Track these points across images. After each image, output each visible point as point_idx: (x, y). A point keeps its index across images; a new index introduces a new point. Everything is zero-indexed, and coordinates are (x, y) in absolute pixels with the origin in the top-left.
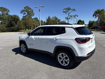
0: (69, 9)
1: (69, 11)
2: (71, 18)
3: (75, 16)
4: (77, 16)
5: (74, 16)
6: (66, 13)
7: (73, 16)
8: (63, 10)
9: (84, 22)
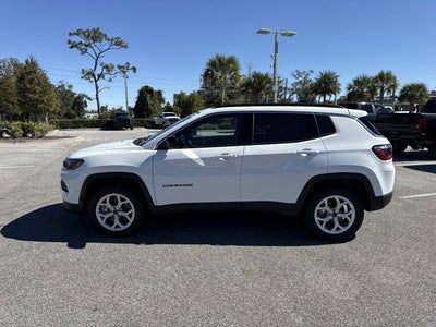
0: (95, 36)
1: (98, 44)
2: (107, 77)
3: (123, 69)
4: (134, 69)
5: (119, 67)
6: (83, 53)
7: (116, 68)
8: (70, 34)
9: (164, 95)
